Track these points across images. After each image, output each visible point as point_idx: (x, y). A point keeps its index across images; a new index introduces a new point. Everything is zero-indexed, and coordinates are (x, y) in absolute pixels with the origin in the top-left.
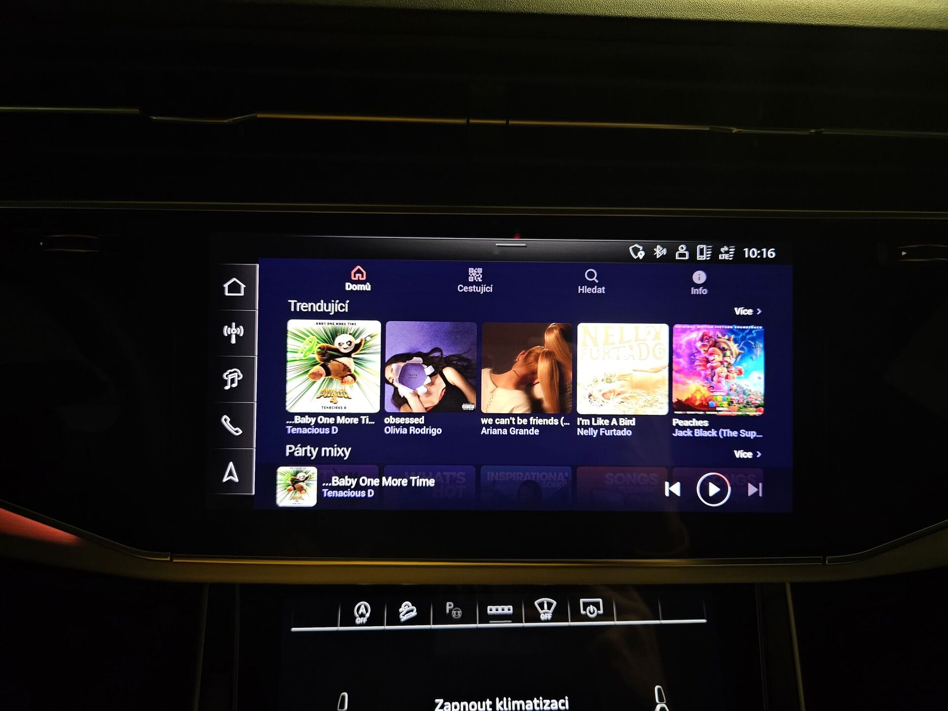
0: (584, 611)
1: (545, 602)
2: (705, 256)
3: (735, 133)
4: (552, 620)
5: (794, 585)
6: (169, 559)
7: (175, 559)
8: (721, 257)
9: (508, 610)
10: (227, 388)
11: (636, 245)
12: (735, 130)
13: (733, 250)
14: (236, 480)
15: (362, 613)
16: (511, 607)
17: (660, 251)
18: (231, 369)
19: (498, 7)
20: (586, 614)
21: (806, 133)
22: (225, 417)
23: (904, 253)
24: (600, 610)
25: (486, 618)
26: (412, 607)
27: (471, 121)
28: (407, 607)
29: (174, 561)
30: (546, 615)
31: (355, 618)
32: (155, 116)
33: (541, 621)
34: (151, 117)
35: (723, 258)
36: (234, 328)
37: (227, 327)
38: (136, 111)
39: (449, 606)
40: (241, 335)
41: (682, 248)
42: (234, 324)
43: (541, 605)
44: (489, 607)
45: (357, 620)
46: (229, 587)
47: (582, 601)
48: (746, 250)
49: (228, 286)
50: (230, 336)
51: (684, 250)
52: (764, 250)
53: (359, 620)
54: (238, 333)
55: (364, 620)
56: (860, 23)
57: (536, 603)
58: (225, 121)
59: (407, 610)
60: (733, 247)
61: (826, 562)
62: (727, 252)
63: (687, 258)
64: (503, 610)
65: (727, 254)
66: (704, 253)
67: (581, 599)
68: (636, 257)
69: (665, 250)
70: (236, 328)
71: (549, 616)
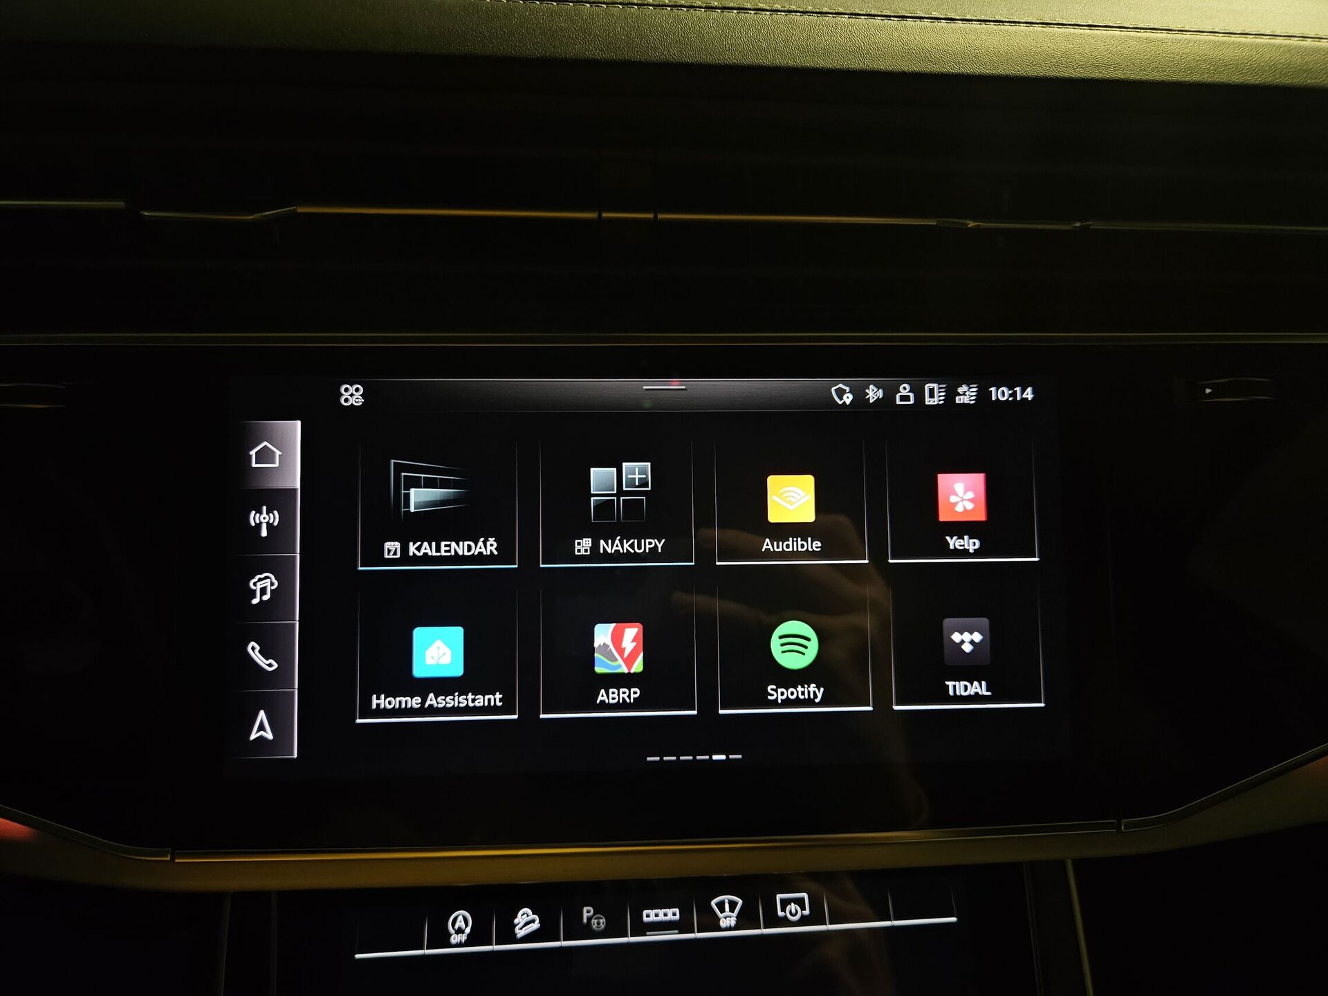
0: (782, 911)
1: (726, 901)
2: (936, 399)
3: (971, 228)
4: (736, 928)
5: (1079, 864)
6: (168, 859)
7: (178, 858)
8: (959, 400)
9: (672, 914)
10: (255, 601)
11: (840, 385)
12: (971, 224)
13: (975, 389)
14: (270, 736)
15: (459, 928)
16: (677, 911)
17: (874, 394)
18: (261, 574)
19: (638, 55)
20: (786, 916)
21: (1068, 227)
22: (253, 644)
23: (1208, 391)
24: (805, 910)
25: (642, 928)
26: (532, 916)
27: (604, 215)
28: (526, 915)
29: (177, 861)
30: (728, 919)
31: (450, 935)
32: (148, 212)
33: (720, 929)
34: (142, 212)
35: (962, 402)
36: (264, 515)
37: (254, 512)
38: (120, 204)
39: (587, 912)
40: (276, 524)
41: (905, 388)
42: (264, 508)
43: (721, 906)
44: (645, 912)
45: (453, 937)
46: (260, 897)
47: (779, 897)
48: (993, 389)
49: (256, 453)
50: (259, 526)
51: (908, 390)
52: (1018, 389)
53: (455, 939)
54: (271, 522)
55: (463, 938)
56: (1136, 75)
57: (713, 903)
58: (251, 217)
59: (526, 920)
60: (975, 386)
61: (1121, 829)
62: (967, 393)
63: (912, 402)
64: (665, 915)
65: (967, 395)
66: (935, 395)
67: (778, 895)
68: (840, 403)
69: (881, 391)
70: (267, 514)
71: (732, 921)
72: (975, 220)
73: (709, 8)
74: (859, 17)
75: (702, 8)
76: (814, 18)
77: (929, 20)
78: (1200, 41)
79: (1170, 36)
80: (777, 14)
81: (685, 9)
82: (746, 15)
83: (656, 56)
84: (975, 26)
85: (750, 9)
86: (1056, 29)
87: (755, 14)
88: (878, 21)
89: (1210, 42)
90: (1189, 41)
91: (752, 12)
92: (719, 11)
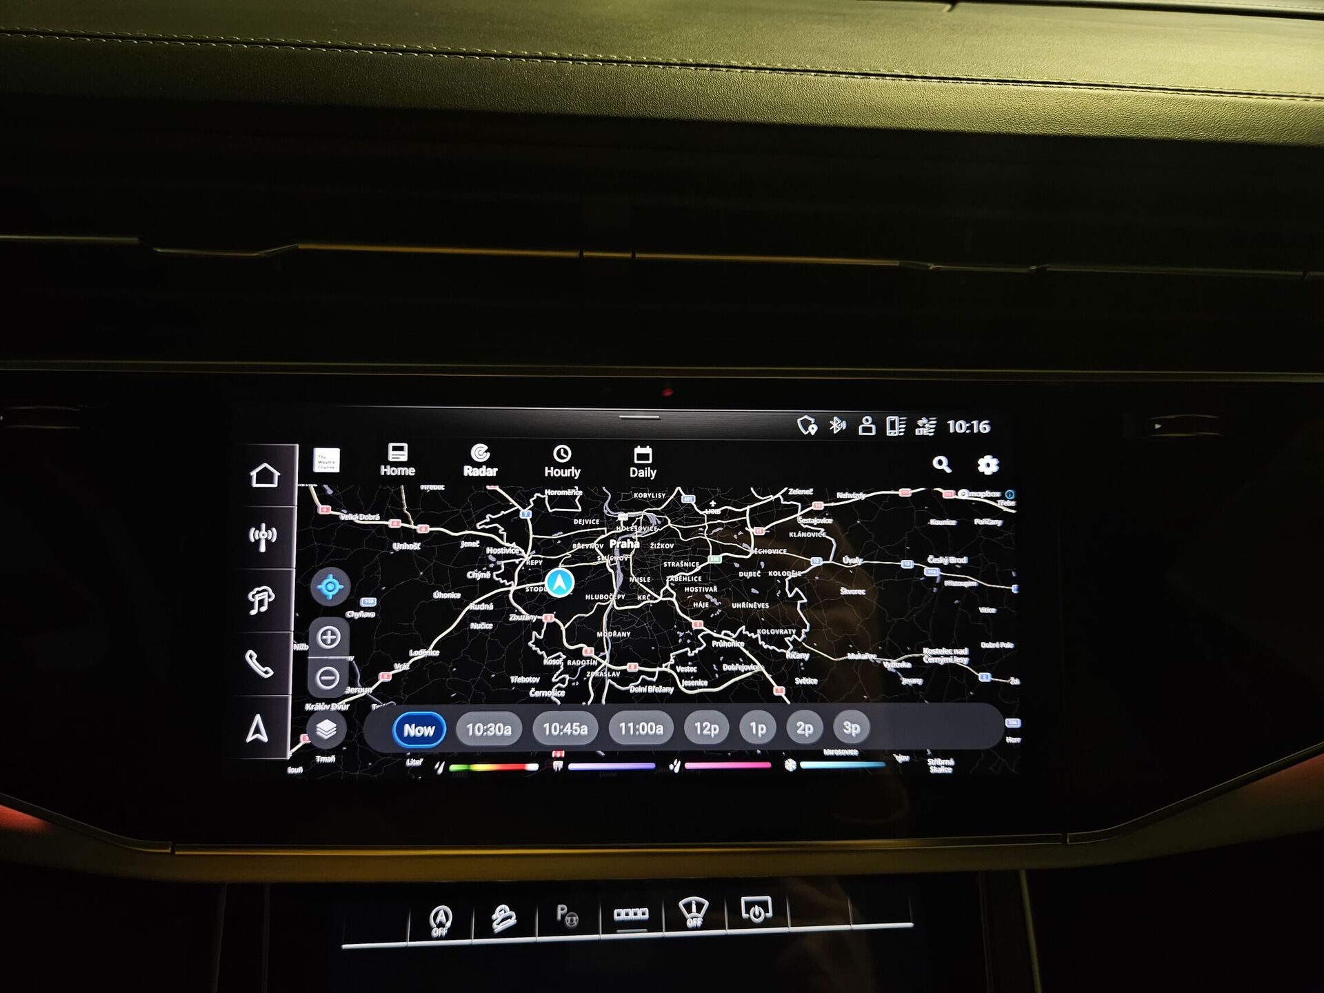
0: (746, 914)
1: (694, 902)
2: (897, 431)
3: (932, 271)
4: (702, 928)
5: (1031, 873)
7: (178, 851)
8: (918, 432)
9: (642, 914)
10: (253, 612)
11: (806, 417)
12: (932, 267)
13: (934, 422)
14: (264, 738)
15: (440, 922)
16: (646, 910)
17: (837, 425)
18: (259, 587)
19: (615, 110)
20: (750, 918)
21: (1024, 270)
22: (250, 652)
23: (1157, 426)
24: (768, 912)
25: (612, 926)
26: (509, 913)
27: (586, 254)
28: (503, 912)
29: (177, 853)
30: (694, 920)
31: (431, 929)
32: (160, 248)
33: (687, 929)
34: (155, 249)
35: (921, 434)
36: (263, 531)
37: (253, 529)
38: (134, 240)
39: (561, 910)
40: (274, 540)
41: (867, 420)
42: (264, 525)
43: (688, 907)
44: (616, 911)
45: (434, 930)
46: (254, 889)
47: (743, 899)
48: (951, 422)
49: (257, 473)
50: (258, 542)
51: (870, 422)
52: (975, 422)
53: (436, 932)
54: (270, 538)
55: (443, 931)
56: (1087, 132)
57: (681, 904)
58: (256, 254)
59: (503, 917)
60: (934, 419)
61: (1066, 841)
62: (926, 426)
63: (874, 433)
64: (635, 914)
65: (926, 427)
66: (896, 427)
67: (742, 898)
68: (806, 433)
69: (844, 422)
70: (266, 531)
71: (699, 922)
72: (935, 261)
73: (684, 65)
74: (824, 74)
75: (677, 65)
76: (782, 75)
77: (890, 78)
78: (1149, 98)
79: (1121, 92)
80: (747, 72)
81: (661, 67)
82: (718, 72)
83: (633, 112)
84: (934, 83)
85: (722, 67)
86: (1011, 87)
87: (727, 71)
88: (843, 78)
89: (1158, 99)
90: (1137, 98)
91: (724, 70)
92: (693, 68)
